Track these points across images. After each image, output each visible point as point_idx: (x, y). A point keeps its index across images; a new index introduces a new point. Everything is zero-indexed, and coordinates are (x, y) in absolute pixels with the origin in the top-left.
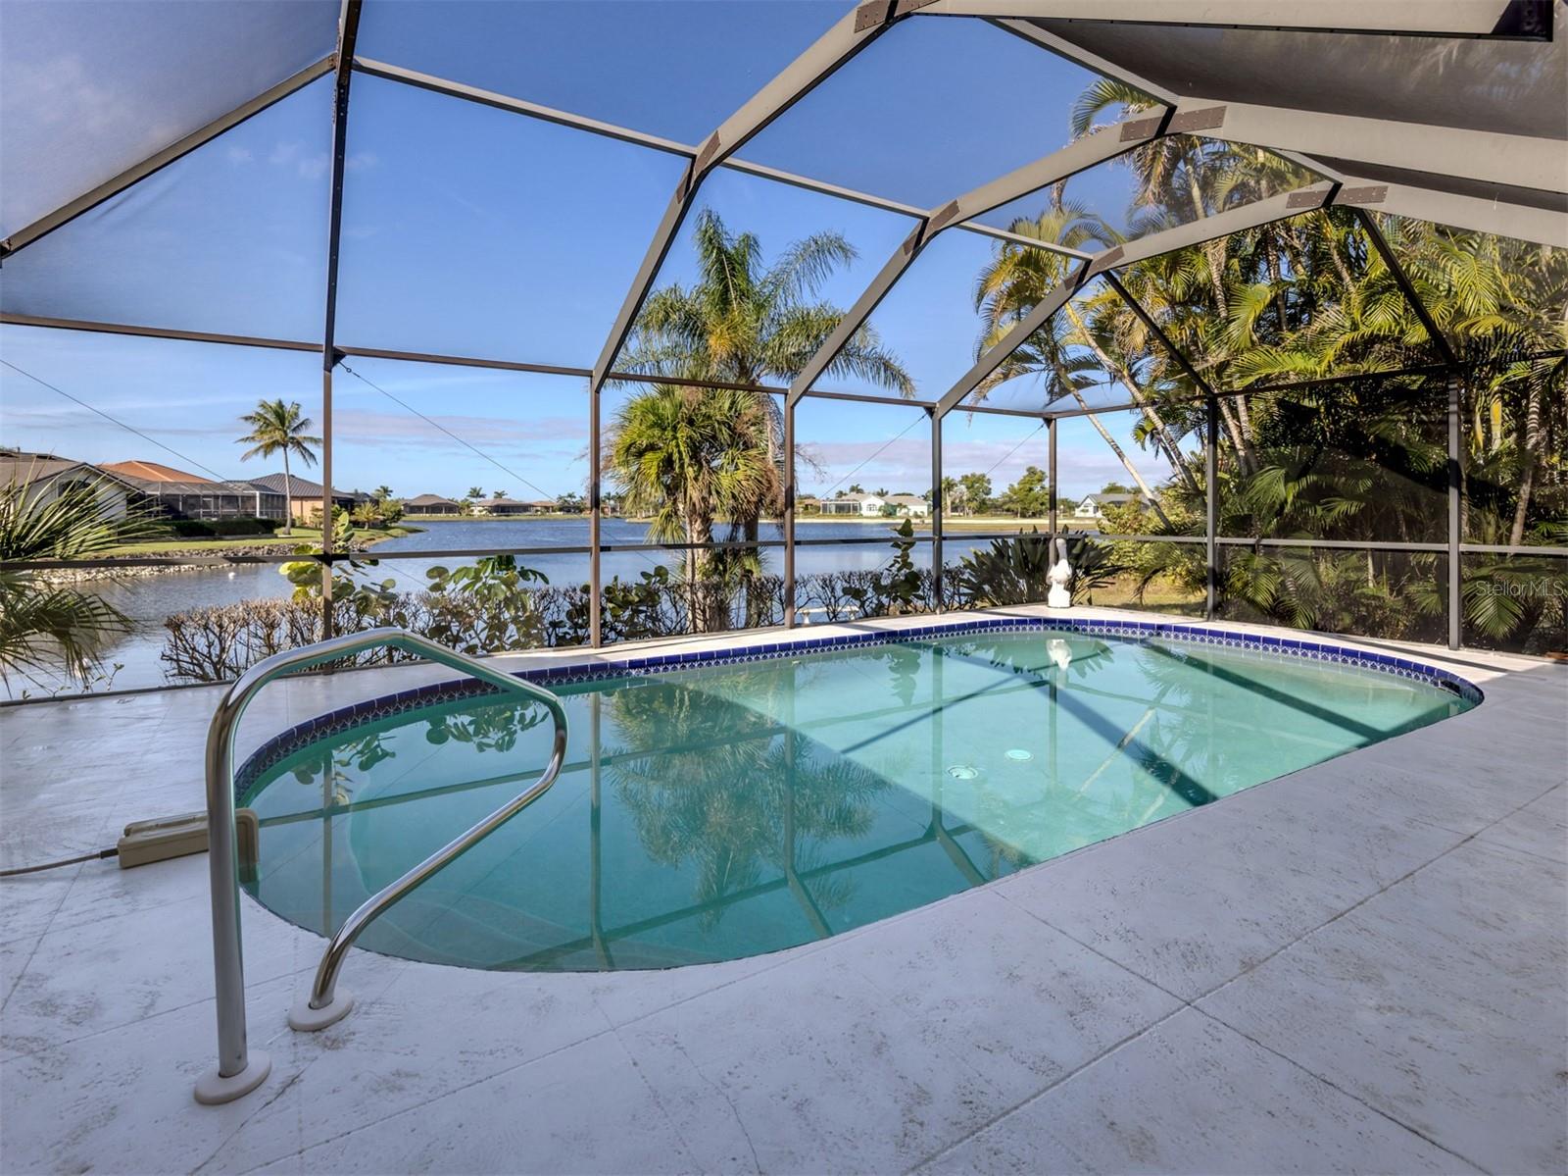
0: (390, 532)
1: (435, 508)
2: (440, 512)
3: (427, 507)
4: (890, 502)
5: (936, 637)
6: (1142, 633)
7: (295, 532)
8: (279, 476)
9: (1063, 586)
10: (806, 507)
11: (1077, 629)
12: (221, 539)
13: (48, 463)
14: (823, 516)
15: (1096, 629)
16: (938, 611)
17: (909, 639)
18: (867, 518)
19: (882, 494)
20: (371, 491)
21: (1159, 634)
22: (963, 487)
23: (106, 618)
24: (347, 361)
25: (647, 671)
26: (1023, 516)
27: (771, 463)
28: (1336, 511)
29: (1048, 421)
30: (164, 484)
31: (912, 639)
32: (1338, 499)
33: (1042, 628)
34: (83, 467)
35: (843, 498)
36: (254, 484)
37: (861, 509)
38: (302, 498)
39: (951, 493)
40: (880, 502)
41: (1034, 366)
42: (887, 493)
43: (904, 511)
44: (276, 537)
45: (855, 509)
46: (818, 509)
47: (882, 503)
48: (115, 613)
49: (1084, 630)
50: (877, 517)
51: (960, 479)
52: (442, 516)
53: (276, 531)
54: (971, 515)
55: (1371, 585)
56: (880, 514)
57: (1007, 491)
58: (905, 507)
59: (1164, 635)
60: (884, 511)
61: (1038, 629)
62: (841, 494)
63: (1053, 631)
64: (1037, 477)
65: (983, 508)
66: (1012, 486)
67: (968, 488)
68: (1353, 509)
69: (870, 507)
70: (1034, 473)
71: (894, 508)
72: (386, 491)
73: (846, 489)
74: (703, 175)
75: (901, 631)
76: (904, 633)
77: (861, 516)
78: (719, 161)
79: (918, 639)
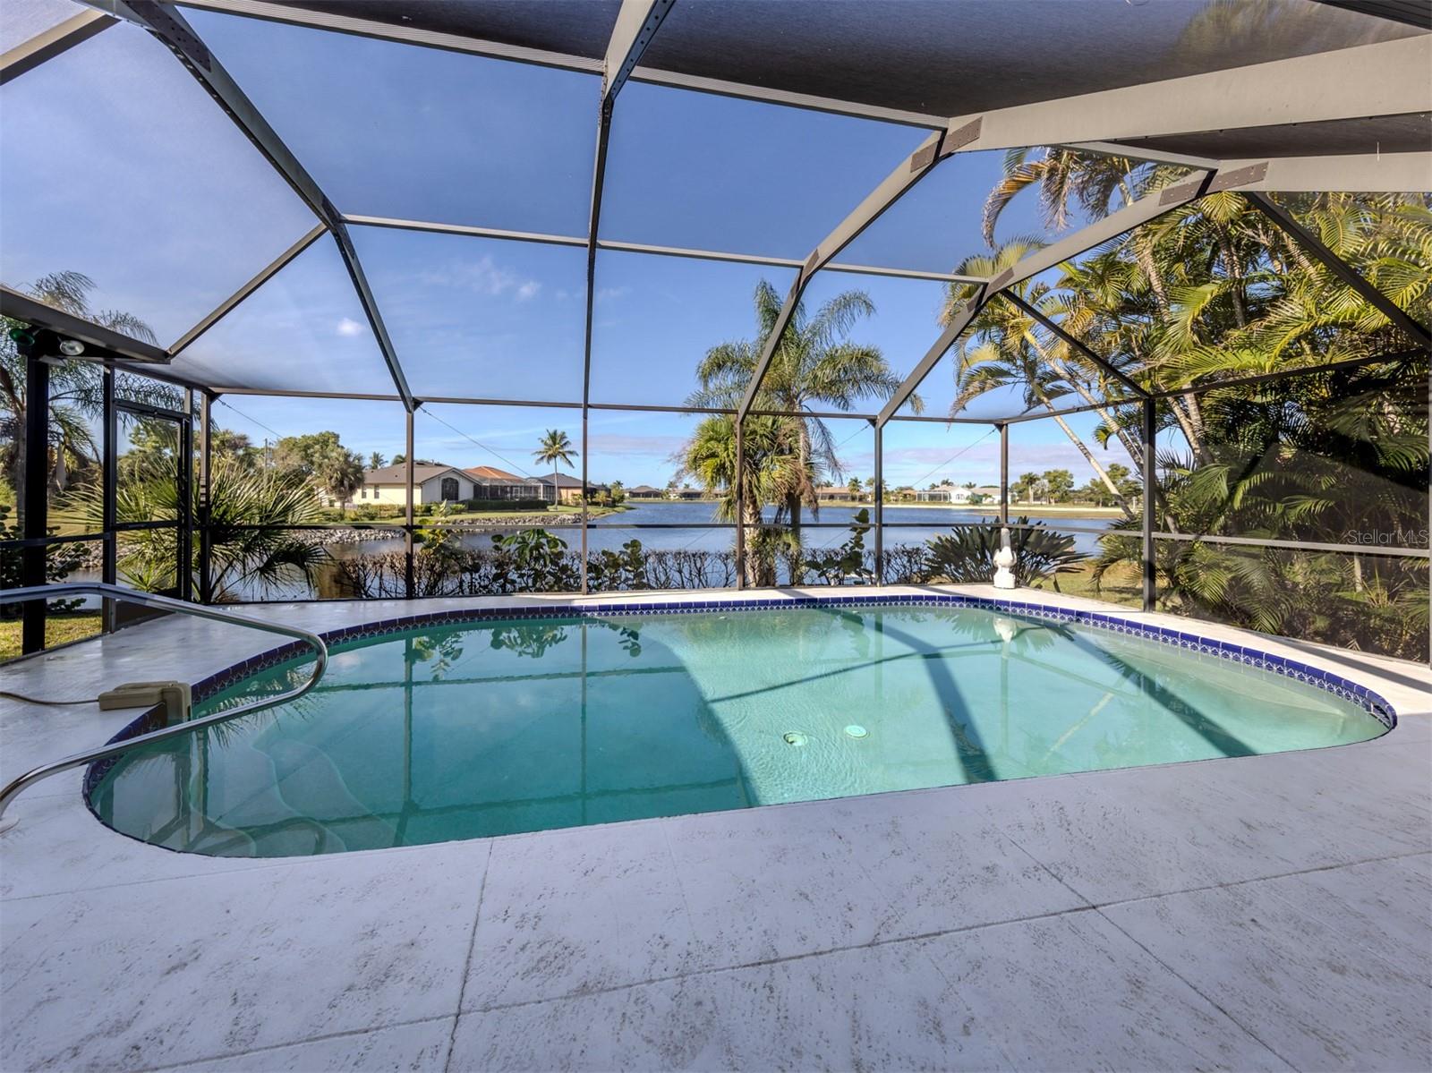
0: (616, 509)
1: (647, 495)
2: (650, 497)
3: (643, 494)
4: (976, 493)
5: (856, 605)
6: (1062, 618)
7: (560, 508)
8: (553, 475)
9: (1008, 569)
10: (905, 496)
11: (999, 609)
12: (519, 512)
13: (439, 468)
14: (918, 503)
15: (1018, 610)
16: (878, 584)
17: (829, 605)
18: (956, 505)
19: (970, 486)
20: (609, 484)
21: (1078, 620)
22: (1046, 481)
23: (323, 557)
24: (424, 405)
25: (599, 614)
26: (1105, 505)
27: (802, 464)
28: (1299, 508)
29: (1000, 427)
30: (492, 480)
31: (832, 606)
32: (1303, 497)
33: (965, 605)
34: (454, 471)
35: (936, 489)
36: (540, 480)
37: (950, 498)
38: (568, 488)
39: (1033, 485)
40: (967, 493)
41: (1010, 380)
42: (975, 485)
43: (989, 500)
44: (548, 511)
45: (945, 498)
46: (914, 497)
47: (970, 493)
48: (330, 556)
49: (1006, 610)
50: (965, 504)
51: (1043, 474)
52: (651, 499)
53: (549, 507)
54: (1054, 504)
55: (1359, 588)
56: (968, 502)
57: (1090, 485)
58: (990, 496)
59: (1083, 621)
60: (972, 500)
61: (961, 606)
62: (933, 486)
63: (975, 609)
64: (1120, 472)
65: (1064, 498)
66: (1094, 480)
67: (1050, 482)
68: (1318, 507)
69: (958, 497)
70: (1117, 469)
71: (980, 498)
72: (619, 483)
73: (938, 482)
74: (809, 278)
75: (820, 599)
76: (824, 601)
77: (950, 503)
78: (820, 267)
79: (839, 606)
